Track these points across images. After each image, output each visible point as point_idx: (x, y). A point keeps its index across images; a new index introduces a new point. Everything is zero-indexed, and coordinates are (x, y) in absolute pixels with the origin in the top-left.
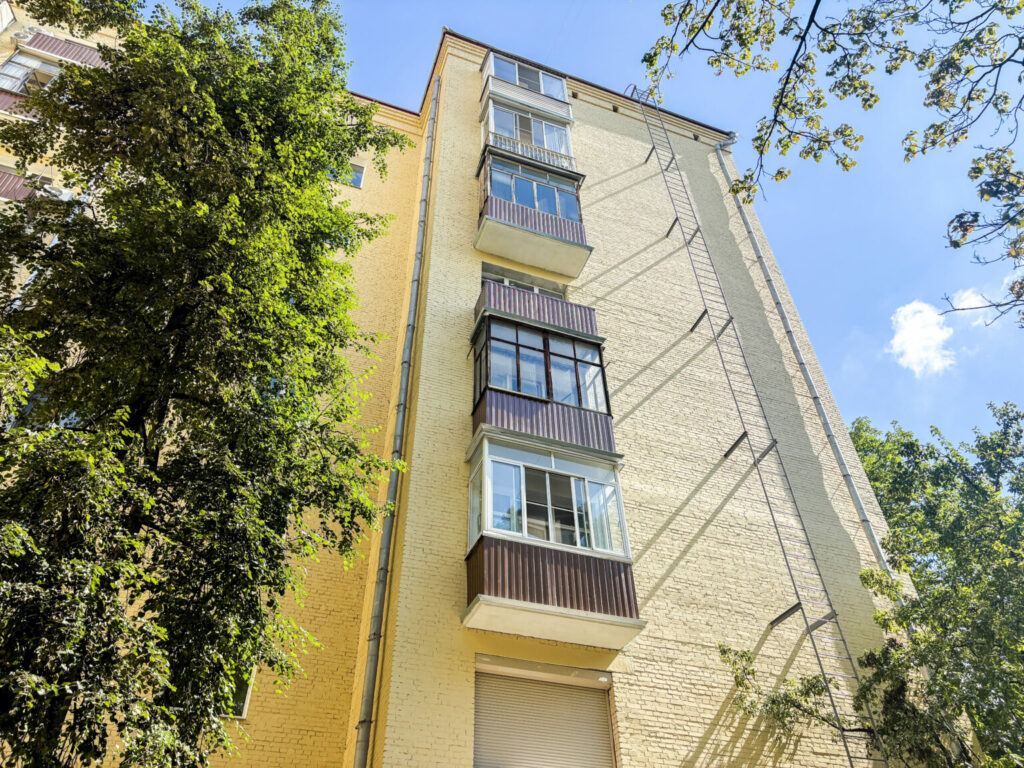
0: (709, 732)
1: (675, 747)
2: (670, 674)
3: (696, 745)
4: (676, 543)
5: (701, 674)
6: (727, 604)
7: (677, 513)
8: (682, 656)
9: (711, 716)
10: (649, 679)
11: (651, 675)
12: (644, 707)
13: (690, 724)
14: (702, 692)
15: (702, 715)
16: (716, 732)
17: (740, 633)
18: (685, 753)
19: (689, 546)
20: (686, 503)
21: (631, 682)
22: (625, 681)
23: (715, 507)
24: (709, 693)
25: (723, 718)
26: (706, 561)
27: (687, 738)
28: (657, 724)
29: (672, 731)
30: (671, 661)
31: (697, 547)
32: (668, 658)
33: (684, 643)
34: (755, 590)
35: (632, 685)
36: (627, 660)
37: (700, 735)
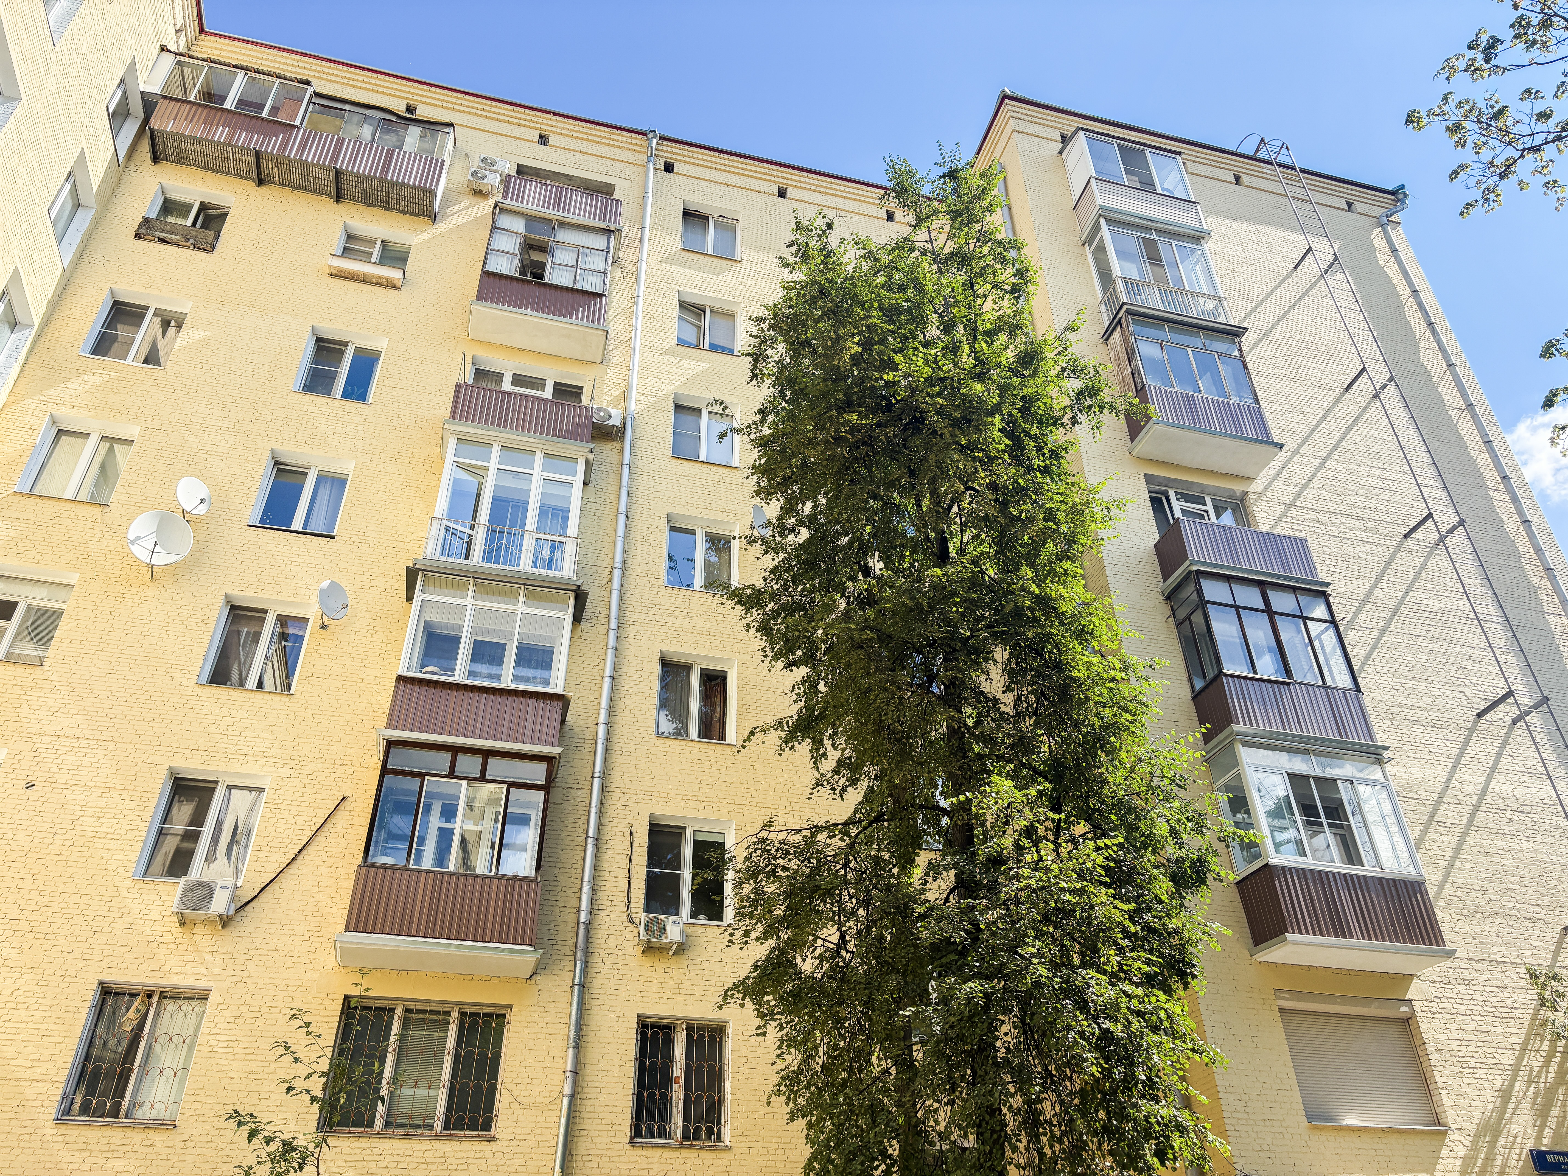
0: (1520, 1059)
1: (1490, 1077)
2: (1470, 997)
3: (1509, 1073)
4: (1446, 839)
5: (1501, 994)
6: (1514, 909)
7: (1439, 802)
8: (1477, 976)
9: (1518, 1040)
10: (1450, 1005)
11: (1451, 1000)
12: (1451, 1037)
13: (1499, 1051)
14: (1506, 1015)
15: (1510, 1041)
16: (1526, 1057)
17: (1533, 943)
18: (1500, 1082)
19: (1461, 842)
20: (1447, 786)
21: (1433, 1010)
22: (1427, 1009)
23: (1480, 787)
24: (1513, 1015)
25: (1531, 1042)
26: (1482, 858)
27: (1500, 1066)
28: (1468, 1054)
29: (1484, 1060)
30: (1468, 982)
31: (1469, 841)
32: (1465, 980)
33: (1478, 961)
34: (1542, 889)
35: (1434, 1013)
36: (1425, 985)
37: (1512, 1062)
